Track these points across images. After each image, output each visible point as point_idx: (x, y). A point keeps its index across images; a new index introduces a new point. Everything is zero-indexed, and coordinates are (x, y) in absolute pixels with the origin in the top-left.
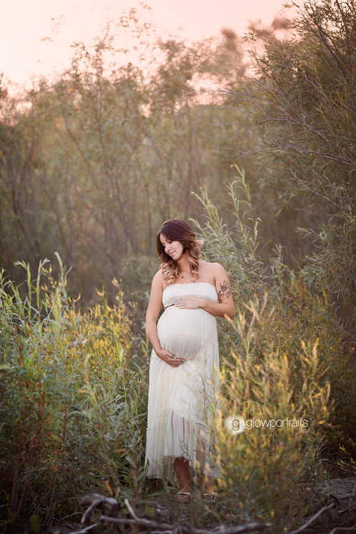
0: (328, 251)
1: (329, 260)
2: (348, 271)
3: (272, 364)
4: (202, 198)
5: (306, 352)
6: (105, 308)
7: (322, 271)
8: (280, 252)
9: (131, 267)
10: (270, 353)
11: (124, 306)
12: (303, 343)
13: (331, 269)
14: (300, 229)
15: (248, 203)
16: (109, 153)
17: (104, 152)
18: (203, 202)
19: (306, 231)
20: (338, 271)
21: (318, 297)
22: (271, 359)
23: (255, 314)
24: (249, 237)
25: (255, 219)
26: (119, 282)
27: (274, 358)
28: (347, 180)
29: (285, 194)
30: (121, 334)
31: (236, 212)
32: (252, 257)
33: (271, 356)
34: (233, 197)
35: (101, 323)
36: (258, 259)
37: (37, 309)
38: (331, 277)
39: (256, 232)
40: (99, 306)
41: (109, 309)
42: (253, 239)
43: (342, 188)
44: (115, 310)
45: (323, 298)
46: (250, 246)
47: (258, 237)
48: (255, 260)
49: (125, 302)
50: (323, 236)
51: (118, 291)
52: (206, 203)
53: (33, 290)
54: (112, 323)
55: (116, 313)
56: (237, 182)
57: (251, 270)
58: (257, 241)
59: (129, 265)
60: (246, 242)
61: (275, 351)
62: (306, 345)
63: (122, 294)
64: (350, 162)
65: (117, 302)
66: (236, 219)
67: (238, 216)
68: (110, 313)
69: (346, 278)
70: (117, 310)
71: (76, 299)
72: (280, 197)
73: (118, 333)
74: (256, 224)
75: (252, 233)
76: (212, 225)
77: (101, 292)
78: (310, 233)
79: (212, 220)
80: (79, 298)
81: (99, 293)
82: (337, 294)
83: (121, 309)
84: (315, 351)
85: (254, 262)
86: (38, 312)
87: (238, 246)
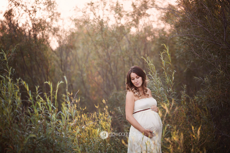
0: (208, 87)
1: (209, 92)
2: (218, 97)
3: (175, 138)
4: (147, 60)
5: (194, 132)
6: (99, 114)
7: (205, 97)
8: (185, 88)
9: (114, 96)
10: (174, 131)
11: (108, 113)
12: (193, 127)
13: (210, 96)
14: (195, 77)
15: (170, 63)
16: (106, 42)
17: (103, 40)
18: (147, 62)
19: (198, 78)
20: (213, 97)
21: (203, 111)
22: (174, 135)
23: (167, 111)
24: (170, 80)
25: (173, 71)
26: (106, 101)
27: (176, 134)
28: (219, 52)
29: (189, 61)
30: (106, 127)
31: (163, 67)
32: (171, 90)
33: (174, 133)
34: (162, 60)
35: (96, 121)
36: (174, 91)
37: (55, 107)
38: (210, 100)
39: (173, 78)
40: (95, 113)
41: (100, 114)
42: (172, 81)
43: (216, 56)
44: (103, 115)
45: (206, 111)
46: (170, 84)
47: (174, 80)
48: (172, 91)
49: (109, 111)
50: (206, 80)
51: (105, 106)
52: (149, 62)
53: (53, 96)
54: (102, 121)
55: (104, 116)
56: (164, 52)
57: (170, 96)
58: (173, 82)
59: (113, 95)
60: (168, 82)
61: (177, 131)
62: (194, 128)
63: (107, 107)
64: (220, 43)
65: (105, 111)
66: (164, 71)
67: (164, 69)
68: (101, 116)
69: (217, 101)
70: (104, 115)
71: (84, 108)
72: (186, 63)
73: (105, 126)
74: (174, 73)
75: (171, 78)
76: (151, 73)
77: (97, 106)
78: (200, 80)
79: (151, 71)
80: (86, 108)
81: (96, 107)
82: (212, 109)
83: (106, 114)
84: (199, 132)
85: (172, 92)
86: (55, 108)
87: (164, 84)
